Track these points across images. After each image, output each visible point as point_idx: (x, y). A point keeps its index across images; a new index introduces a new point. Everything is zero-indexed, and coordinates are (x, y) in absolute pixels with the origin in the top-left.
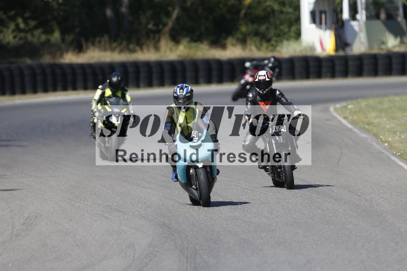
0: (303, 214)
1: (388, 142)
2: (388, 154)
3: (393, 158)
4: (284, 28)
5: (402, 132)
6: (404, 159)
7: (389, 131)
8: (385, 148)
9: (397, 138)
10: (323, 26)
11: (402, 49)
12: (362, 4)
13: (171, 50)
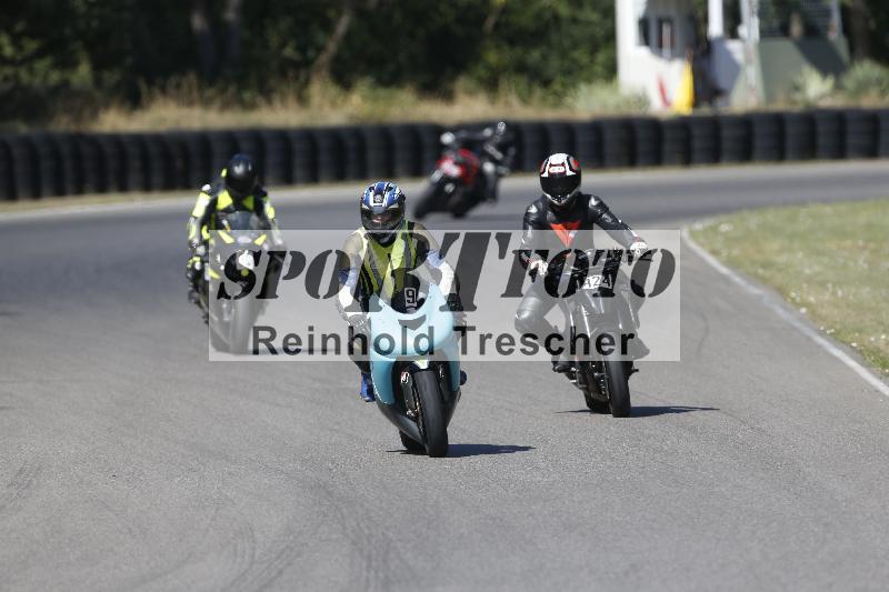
1: (808, 305)
2: (807, 330)
3: (819, 340)
4: (581, 55)
5: (838, 284)
6: (844, 342)
7: (809, 280)
8: (801, 319)
9: (827, 297)
10: (666, 51)
11: (838, 102)
12: (750, 3)
13: (333, 104)
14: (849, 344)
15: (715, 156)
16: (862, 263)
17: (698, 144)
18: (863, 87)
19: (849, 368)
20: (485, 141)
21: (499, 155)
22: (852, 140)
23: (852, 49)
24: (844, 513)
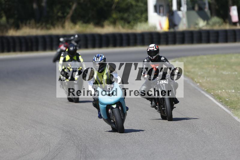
0: (149, 125)
1: (199, 83)
2: (199, 90)
3: (203, 92)
4: (138, 15)
5: (208, 77)
6: (209, 93)
7: (200, 76)
8: (198, 86)
9: (205, 80)
10: (162, 14)
11: (208, 28)
12: (184, 1)
13: (71, 28)
14: (210, 93)
15: (174, 42)
16: (214, 71)
17: (170, 39)
18: (214, 24)
19: (210, 100)
20: (71, 40)
21: (75, 44)
22: (211, 38)
23: (211, 14)
24: (209, 139)
